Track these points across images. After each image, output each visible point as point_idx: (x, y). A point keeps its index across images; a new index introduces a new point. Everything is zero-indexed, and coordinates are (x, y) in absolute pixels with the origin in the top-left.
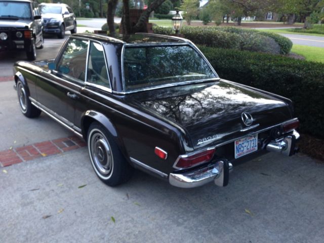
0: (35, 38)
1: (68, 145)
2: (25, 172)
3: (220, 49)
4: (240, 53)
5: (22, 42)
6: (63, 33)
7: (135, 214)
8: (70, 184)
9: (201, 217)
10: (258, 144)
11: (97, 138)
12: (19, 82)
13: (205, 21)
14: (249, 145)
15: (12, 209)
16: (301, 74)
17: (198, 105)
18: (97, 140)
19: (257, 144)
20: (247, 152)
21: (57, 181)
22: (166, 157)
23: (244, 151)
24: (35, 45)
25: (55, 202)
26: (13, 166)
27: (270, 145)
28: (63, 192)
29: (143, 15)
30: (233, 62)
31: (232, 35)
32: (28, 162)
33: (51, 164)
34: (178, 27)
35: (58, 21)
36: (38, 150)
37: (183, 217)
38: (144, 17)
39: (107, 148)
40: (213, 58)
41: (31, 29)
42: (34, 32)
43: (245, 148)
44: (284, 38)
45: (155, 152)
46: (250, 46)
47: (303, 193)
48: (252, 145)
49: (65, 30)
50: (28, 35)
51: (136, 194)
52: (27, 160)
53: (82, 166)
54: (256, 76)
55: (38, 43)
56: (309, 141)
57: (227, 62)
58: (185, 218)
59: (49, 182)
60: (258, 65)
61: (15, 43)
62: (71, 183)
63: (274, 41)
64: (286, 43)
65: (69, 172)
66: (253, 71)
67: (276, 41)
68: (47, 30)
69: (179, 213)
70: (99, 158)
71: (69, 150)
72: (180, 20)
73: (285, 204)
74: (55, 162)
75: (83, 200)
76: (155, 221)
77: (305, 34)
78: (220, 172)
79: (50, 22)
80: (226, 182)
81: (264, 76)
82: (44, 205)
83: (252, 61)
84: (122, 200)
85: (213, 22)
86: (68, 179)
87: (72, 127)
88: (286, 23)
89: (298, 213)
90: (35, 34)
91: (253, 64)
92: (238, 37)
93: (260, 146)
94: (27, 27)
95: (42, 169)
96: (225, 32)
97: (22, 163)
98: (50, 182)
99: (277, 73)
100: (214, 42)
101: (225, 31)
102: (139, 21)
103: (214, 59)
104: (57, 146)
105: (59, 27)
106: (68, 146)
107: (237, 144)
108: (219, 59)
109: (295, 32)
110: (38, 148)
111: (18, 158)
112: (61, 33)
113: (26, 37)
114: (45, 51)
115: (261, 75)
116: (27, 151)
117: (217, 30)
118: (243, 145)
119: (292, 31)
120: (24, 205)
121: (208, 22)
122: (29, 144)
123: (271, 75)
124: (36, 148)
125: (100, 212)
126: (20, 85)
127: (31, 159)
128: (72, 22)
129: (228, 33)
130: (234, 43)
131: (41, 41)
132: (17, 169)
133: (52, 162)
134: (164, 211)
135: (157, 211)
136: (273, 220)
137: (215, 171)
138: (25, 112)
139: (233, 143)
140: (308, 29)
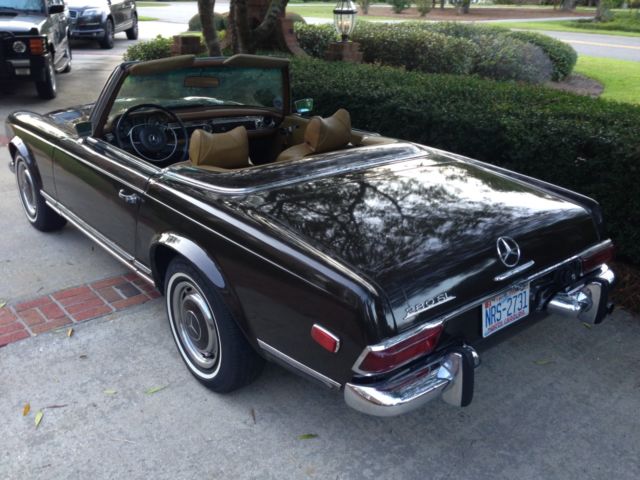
0: (53, 52)
1: (126, 295)
2: (35, 361)
3: (435, 76)
4: (477, 86)
5: (27, 62)
6: (110, 37)
7: (270, 461)
8: (130, 389)
9: (409, 463)
10: (531, 301)
11: (185, 290)
12: (18, 157)
13: (398, 6)
14: (512, 307)
15: (8, 454)
16: (610, 137)
17: (393, 210)
18: (185, 295)
19: (528, 303)
20: (508, 321)
21: (103, 382)
22: (337, 349)
23: (503, 320)
24: (54, 66)
25: (99, 435)
26: (9, 347)
27: (554, 303)
28: (116, 408)
29: (274, 5)
30: (465, 108)
31: (456, 41)
32: (41, 337)
33: (89, 340)
34: (347, 28)
35: (99, 12)
36: (62, 308)
37: (372, 465)
38: (276, 8)
39: (207, 314)
40: (422, 99)
41: (44, 35)
42: (49, 41)
43: (504, 314)
44: (561, 44)
45: (313, 334)
46: (493, 63)
47: (620, 398)
48: (518, 305)
49: (114, 31)
50: (37, 48)
51: (271, 410)
52: (40, 331)
53: (155, 345)
54: (515, 139)
55: (60, 61)
56: (627, 278)
57: (452, 107)
58: (377, 467)
59: (85, 384)
60: (517, 115)
61: (11, 64)
62: (133, 386)
63: (540, 52)
64: (564, 55)
65: (127, 358)
66: (508, 128)
67: (545, 51)
68: (78, 31)
69: (364, 453)
70: (191, 334)
71: (129, 306)
72: (351, 12)
73: (585, 426)
74: (97, 335)
75: (159, 428)
76: (314, 475)
77: (599, 31)
78: (455, 374)
79: (84, 14)
80: (467, 398)
81: (531, 139)
82: (77, 442)
83: (504, 106)
84: (242, 426)
85: (413, 6)
86: (126, 376)
87: (131, 262)
88: (558, 7)
89: (614, 446)
90: (51, 44)
91: (508, 114)
92: (469, 46)
93: (533, 304)
94: (34, 31)
95: (71, 354)
96: (442, 36)
97: (28, 339)
98: (89, 386)
99: (558, 133)
100: (420, 57)
101: (441, 32)
102: (266, 17)
103: (425, 101)
104: (102, 298)
105: (102, 26)
106: (124, 297)
107: (486, 307)
108: (436, 99)
109: (578, 27)
110: (62, 303)
111: (20, 327)
112: (106, 37)
113: (33, 51)
114: (73, 78)
115: (524, 138)
116: (38, 311)
117: (425, 31)
118: (500, 308)
119: (572, 26)
120: (34, 442)
121: (403, 8)
122: (42, 293)
123: (546, 136)
124: (58, 303)
125: (194, 455)
126: (21, 163)
127: (48, 329)
128: (128, 13)
129: (449, 37)
130: (461, 58)
131: (65, 56)
132: (19, 355)
133: (91, 336)
134: (331, 450)
135: (317, 452)
136: (562, 465)
137: (444, 373)
138: (34, 220)
139: (479, 308)
140: (604, 22)
